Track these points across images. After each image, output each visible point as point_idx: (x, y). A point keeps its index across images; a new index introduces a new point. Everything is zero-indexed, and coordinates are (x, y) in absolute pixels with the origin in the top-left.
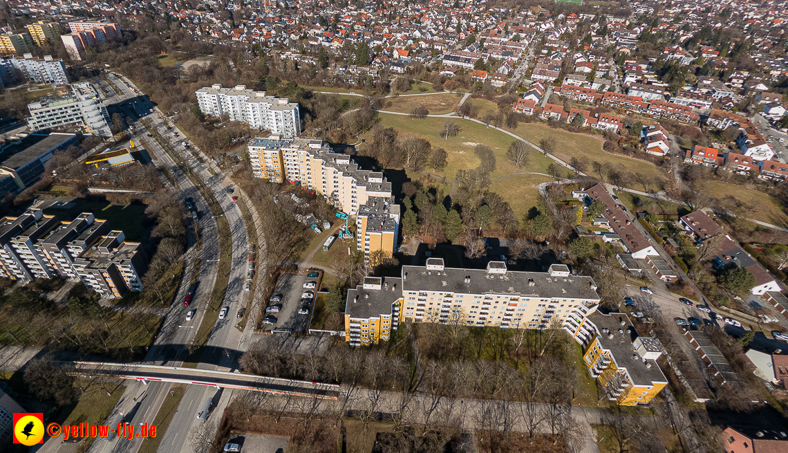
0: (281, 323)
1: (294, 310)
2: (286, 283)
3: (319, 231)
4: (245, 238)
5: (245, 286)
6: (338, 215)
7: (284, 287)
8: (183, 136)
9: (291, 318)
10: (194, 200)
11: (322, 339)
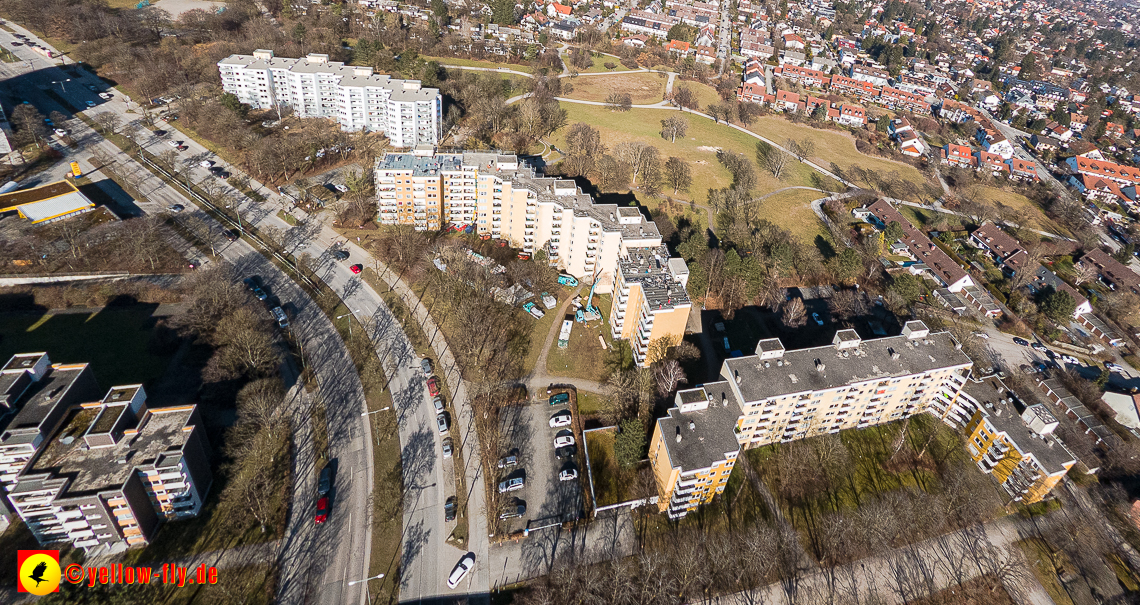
0: (535, 509)
1: (551, 476)
2: (515, 424)
3: (540, 313)
4: (404, 347)
5: (438, 449)
6: (562, 280)
7: (515, 434)
8: (197, 147)
9: (550, 493)
10: (266, 282)
11: (620, 521)
